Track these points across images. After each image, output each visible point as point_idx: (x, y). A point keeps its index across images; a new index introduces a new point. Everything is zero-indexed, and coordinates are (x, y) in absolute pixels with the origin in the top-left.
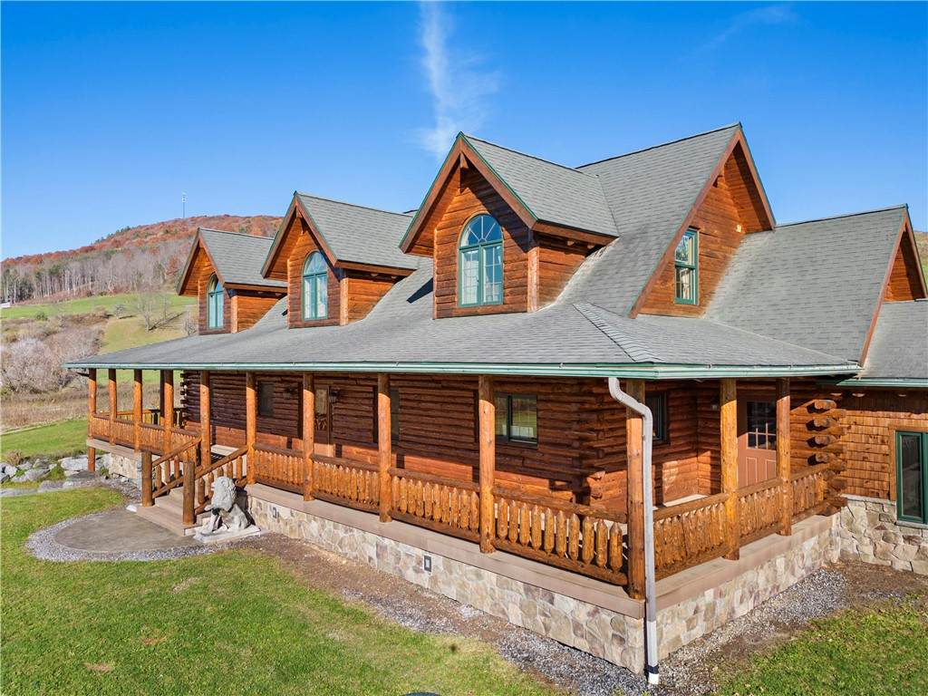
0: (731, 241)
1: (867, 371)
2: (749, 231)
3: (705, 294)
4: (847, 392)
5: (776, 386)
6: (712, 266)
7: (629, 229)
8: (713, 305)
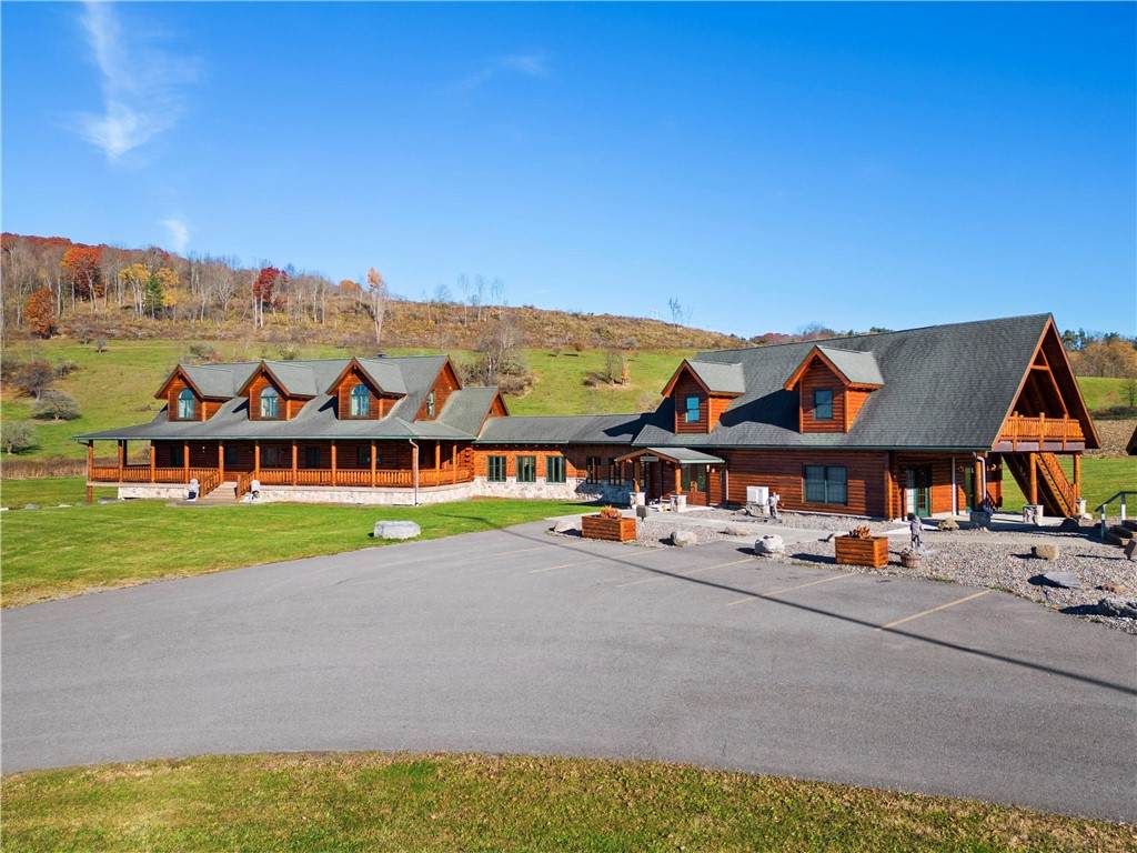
0: (447, 393)
1: (480, 438)
2: (454, 389)
3: (437, 412)
4: (475, 445)
5: (452, 442)
6: (440, 403)
7: (412, 392)
8: (440, 417)
